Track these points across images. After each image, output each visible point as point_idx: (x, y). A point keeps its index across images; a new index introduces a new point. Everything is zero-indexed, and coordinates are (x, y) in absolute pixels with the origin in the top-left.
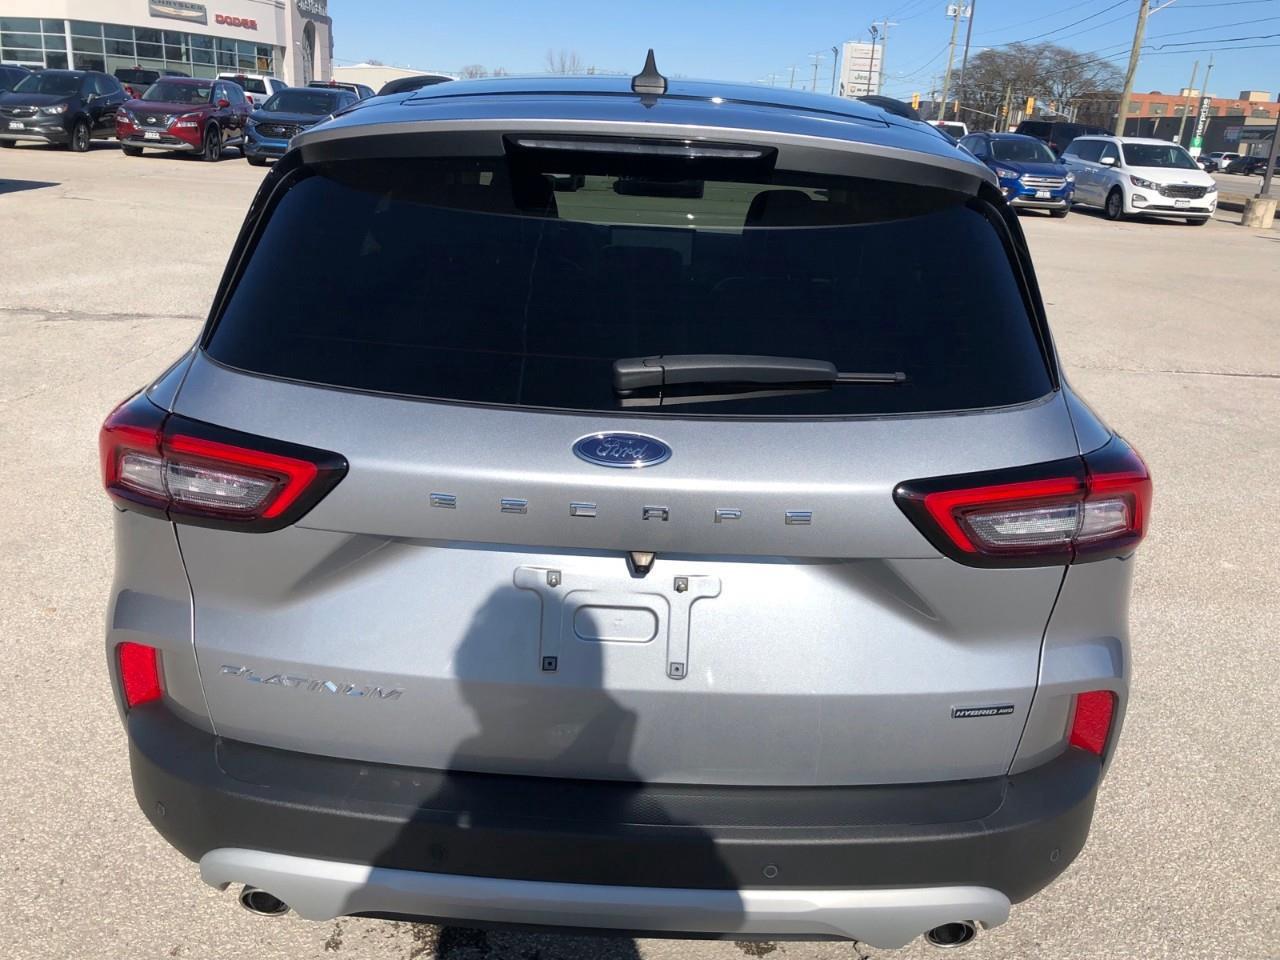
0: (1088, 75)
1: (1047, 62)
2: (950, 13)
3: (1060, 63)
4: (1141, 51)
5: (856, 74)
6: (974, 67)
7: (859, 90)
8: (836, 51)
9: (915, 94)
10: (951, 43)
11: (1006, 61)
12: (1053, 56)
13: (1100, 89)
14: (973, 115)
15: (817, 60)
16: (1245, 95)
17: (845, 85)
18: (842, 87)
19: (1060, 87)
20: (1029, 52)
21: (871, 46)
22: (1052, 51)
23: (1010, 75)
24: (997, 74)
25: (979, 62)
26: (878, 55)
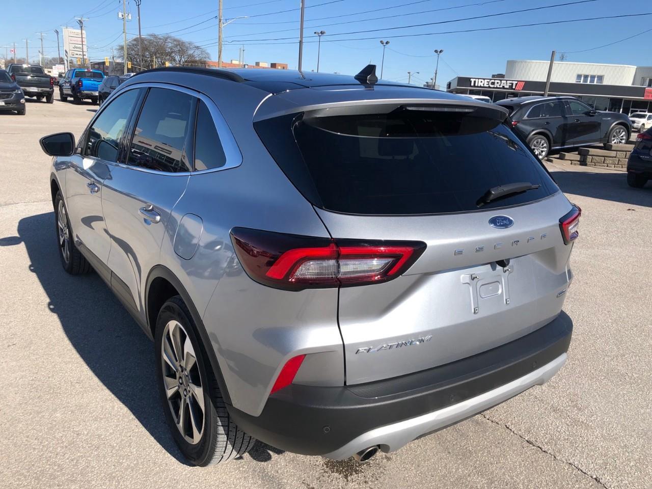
0: (191, 52)
1: (170, 45)
2: (120, 16)
3: (176, 46)
4: (223, 43)
5: (73, 45)
6: (133, 45)
7: (76, 54)
8: (57, 32)
9: (106, 58)
10: (123, 32)
11: (149, 42)
12: (172, 41)
13: (197, 59)
14: (137, 69)
15: (42, 36)
16: (257, 64)
17: (67, 51)
18: (66, 52)
19: (179, 57)
20: (160, 39)
21: (80, 31)
22: (171, 40)
23: (153, 50)
24: (145, 49)
25: (135, 42)
26: (84, 36)
